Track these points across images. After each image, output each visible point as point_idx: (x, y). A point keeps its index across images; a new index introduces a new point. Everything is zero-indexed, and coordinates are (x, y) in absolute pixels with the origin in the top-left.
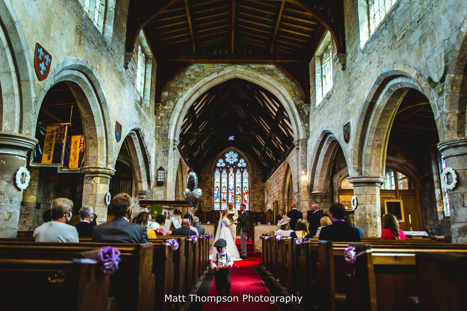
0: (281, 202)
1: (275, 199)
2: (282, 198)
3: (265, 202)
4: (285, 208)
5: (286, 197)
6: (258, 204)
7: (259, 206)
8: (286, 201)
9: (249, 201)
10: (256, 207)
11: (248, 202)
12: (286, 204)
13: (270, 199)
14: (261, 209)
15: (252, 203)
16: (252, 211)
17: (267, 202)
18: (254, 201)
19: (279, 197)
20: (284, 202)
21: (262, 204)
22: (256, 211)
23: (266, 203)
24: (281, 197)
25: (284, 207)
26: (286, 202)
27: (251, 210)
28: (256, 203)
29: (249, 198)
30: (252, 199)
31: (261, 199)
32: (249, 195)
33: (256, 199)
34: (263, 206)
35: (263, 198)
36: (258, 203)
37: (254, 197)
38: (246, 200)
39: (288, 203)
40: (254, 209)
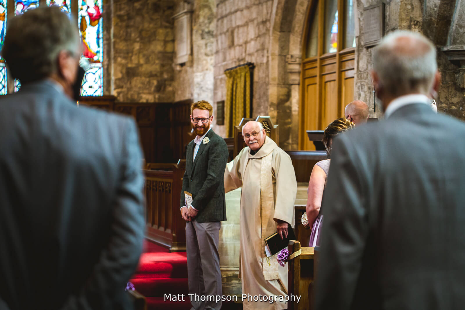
0: (274, 71)
1: (235, 53)
2: (277, 52)
3: (180, 61)
4: (288, 96)
5: (296, 50)
6: (146, 68)
7: (151, 75)
8: (296, 68)
9: (107, 53)
10: (137, 82)
11: (99, 57)
12: (295, 78)
13: (203, 51)
14: (160, 88)
15: (120, 64)
16: (121, 99)
17: (192, 61)
18: (128, 54)
19: (263, 48)
20: (285, 73)
21: (163, 66)
22: (136, 97)
23: (182, 65)
24: (274, 47)
25: (284, 91)
26: (292, 73)
27: (114, 93)
28: (139, 65)
29: (107, 40)
30: (122, 46)
31: (157, 47)
32: (107, 28)
33: (137, 46)
34: (165, 76)
35: (166, 42)
36: (147, 61)
37: (127, 39)
38: (94, 47)
39: (304, 74)
40: (129, 89)
